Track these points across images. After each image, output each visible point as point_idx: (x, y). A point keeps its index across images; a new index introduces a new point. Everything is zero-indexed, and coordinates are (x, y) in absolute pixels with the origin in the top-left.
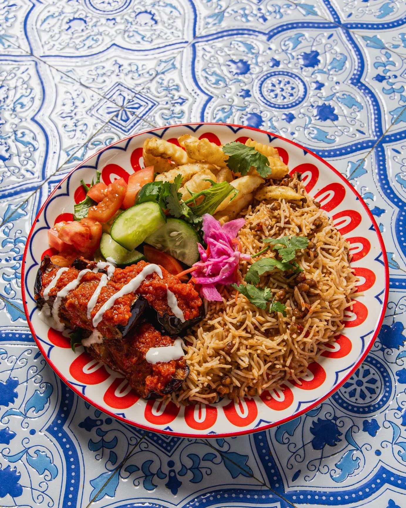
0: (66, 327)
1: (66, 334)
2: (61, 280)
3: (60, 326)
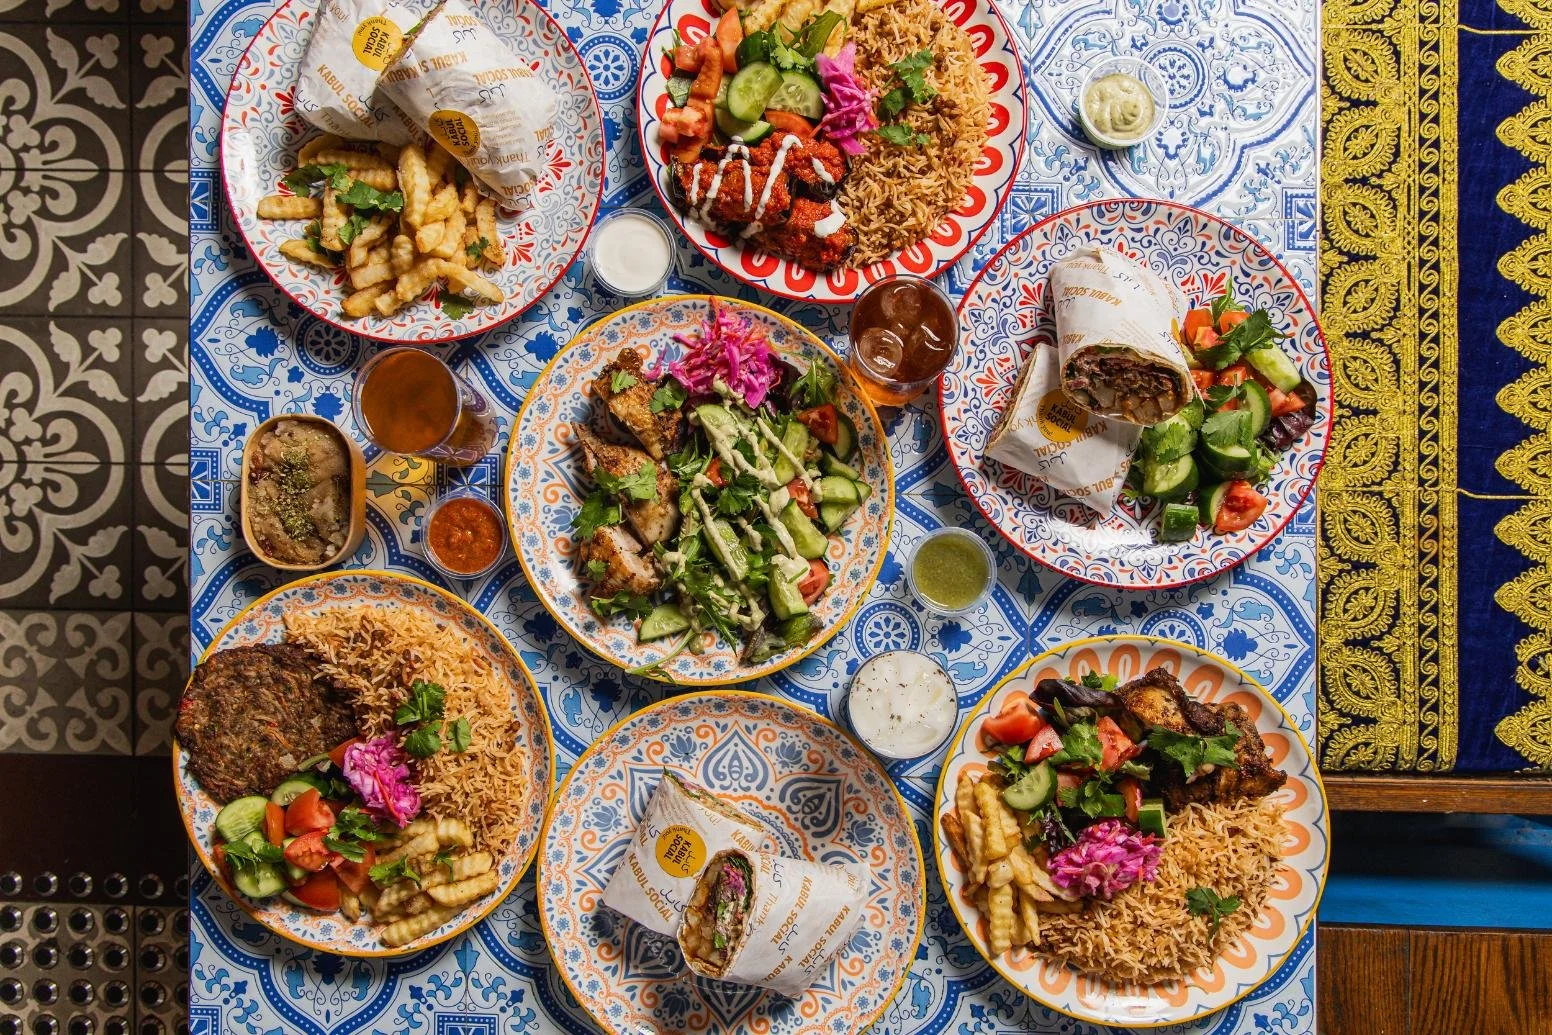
0: (717, 225)
1: (721, 232)
2: (701, 181)
3: (712, 224)
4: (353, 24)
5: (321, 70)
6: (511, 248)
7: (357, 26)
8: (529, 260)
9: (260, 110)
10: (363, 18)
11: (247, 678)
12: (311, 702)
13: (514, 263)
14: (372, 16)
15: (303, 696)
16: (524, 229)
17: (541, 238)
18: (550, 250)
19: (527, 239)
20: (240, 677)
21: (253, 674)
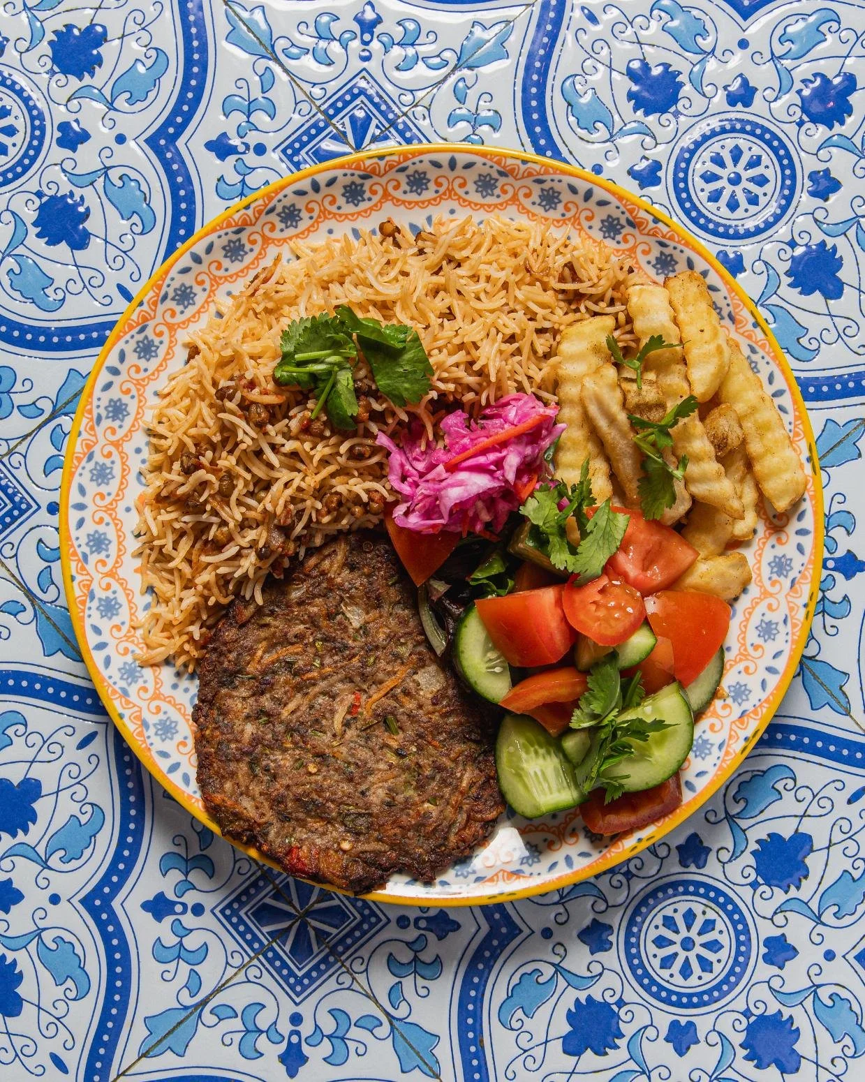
11: (256, 740)
12: (313, 622)
15: (300, 637)
20: (252, 755)
21: (250, 729)
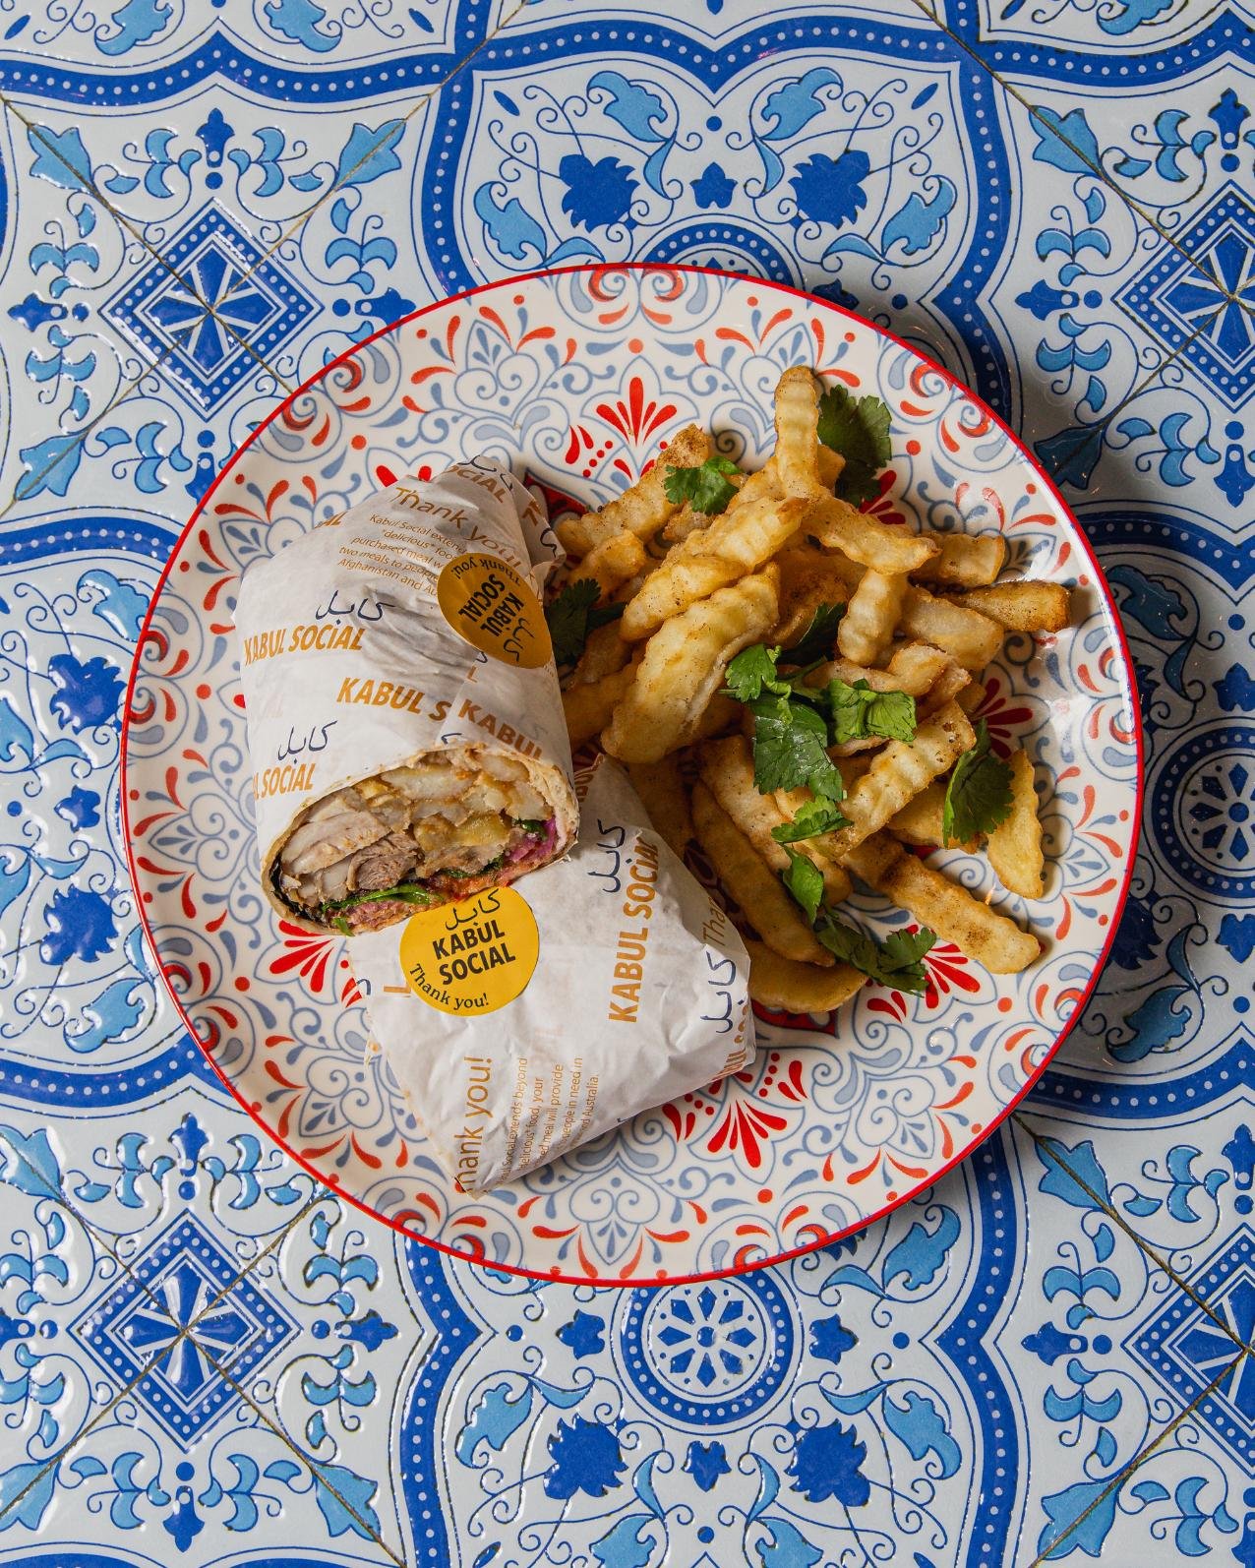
4: (474, 1033)
5: (627, 1015)
6: (641, 450)
7: (474, 1022)
8: (636, 386)
9: (819, 1165)
10: (446, 1018)
13: (669, 412)
14: (425, 1007)
16: (586, 454)
17: (574, 403)
18: (581, 355)
19: (601, 432)
